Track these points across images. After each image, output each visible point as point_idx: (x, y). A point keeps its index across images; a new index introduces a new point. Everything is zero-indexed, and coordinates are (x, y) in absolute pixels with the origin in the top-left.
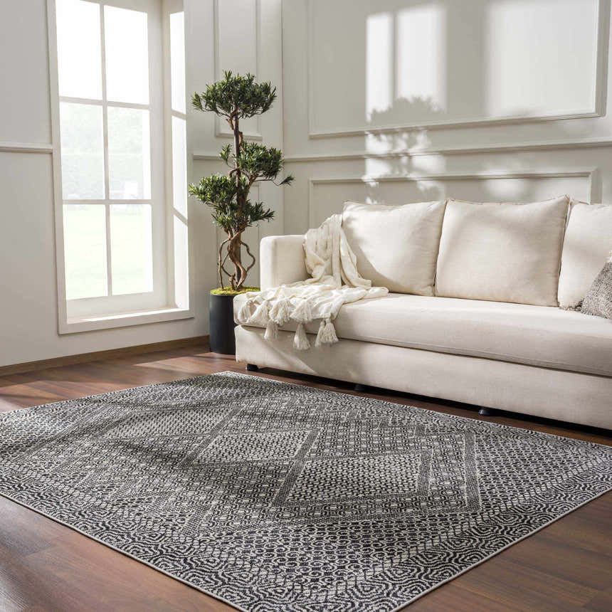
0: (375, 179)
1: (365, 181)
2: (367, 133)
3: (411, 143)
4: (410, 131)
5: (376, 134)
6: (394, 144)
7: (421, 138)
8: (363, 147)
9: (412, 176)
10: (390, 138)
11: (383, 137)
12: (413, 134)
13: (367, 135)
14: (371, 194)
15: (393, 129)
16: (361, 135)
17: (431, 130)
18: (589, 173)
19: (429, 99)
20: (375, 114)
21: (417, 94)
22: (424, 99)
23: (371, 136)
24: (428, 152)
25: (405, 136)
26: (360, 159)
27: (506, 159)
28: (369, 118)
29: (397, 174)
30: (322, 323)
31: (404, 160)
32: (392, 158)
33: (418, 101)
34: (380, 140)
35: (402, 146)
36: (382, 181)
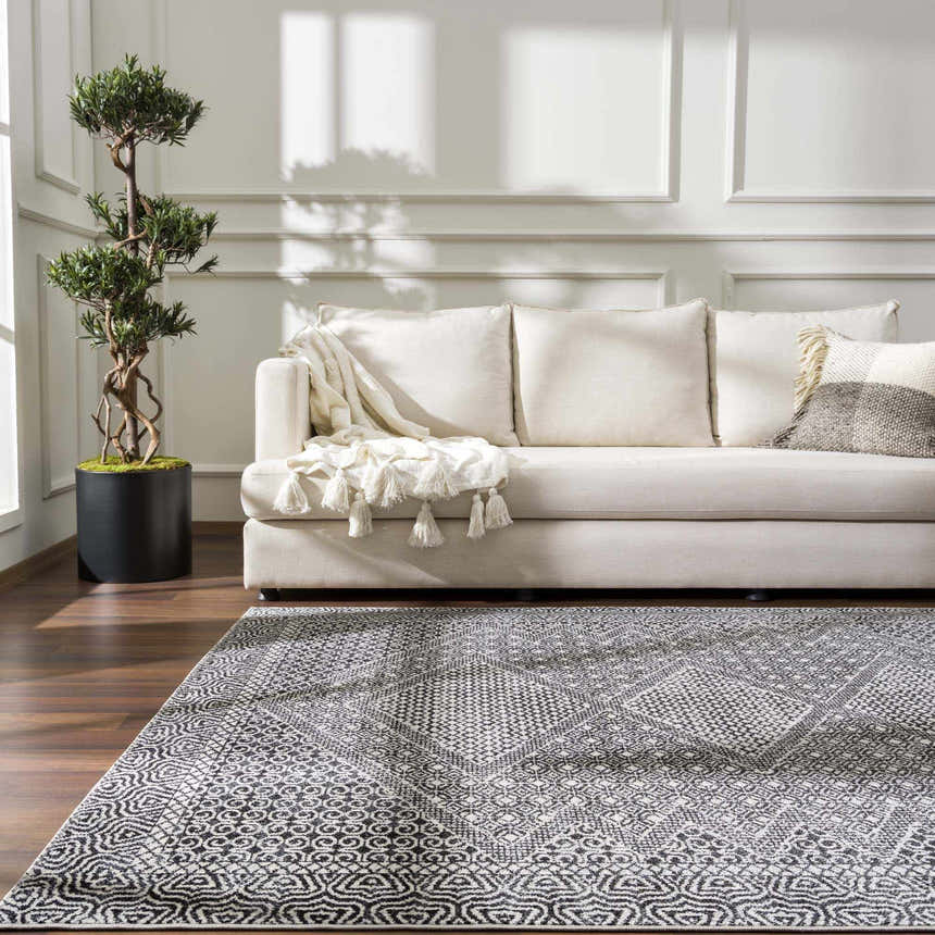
0: (303, 273)
1: (283, 275)
2: (286, 198)
3: (372, 219)
4: (369, 200)
5: (304, 201)
6: (338, 218)
7: (390, 212)
8: (278, 221)
9: (376, 270)
10: (331, 209)
11: (317, 207)
12: (375, 207)
13: (284, 202)
14: (293, 296)
15: (340, 196)
16: (276, 201)
17: (408, 202)
18: (662, 274)
19: (405, 156)
20: (300, 170)
21: (381, 145)
22: (395, 152)
23: (292, 204)
24: (406, 235)
25: (360, 208)
26: (274, 240)
27: (536, 251)
28: (288, 175)
29: (345, 266)
30: (477, 497)
31: (359, 245)
32: (336, 242)
33: (383, 157)
34: (310, 211)
35: (353, 223)
36: (314, 277)
